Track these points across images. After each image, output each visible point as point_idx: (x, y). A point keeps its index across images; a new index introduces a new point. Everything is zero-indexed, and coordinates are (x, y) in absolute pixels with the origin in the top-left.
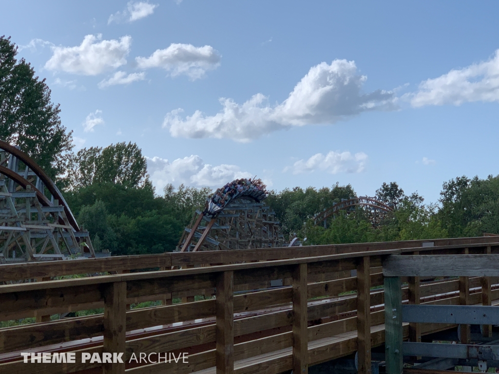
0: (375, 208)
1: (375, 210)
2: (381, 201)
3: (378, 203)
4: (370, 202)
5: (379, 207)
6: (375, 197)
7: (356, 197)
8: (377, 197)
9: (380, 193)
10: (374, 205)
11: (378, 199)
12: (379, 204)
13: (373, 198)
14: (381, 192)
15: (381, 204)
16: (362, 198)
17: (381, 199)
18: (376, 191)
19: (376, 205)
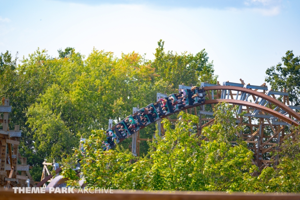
0: (261, 114)
1: (261, 120)
2: (277, 96)
3: (270, 101)
4: (251, 98)
5: (273, 111)
6: (264, 87)
7: (217, 83)
8: (269, 88)
9: (276, 76)
10: (259, 106)
11: (272, 93)
12: (272, 103)
13: (257, 88)
14: (279, 73)
15: (277, 105)
16: (230, 86)
17: (278, 93)
18: (268, 72)
19: (264, 107)
